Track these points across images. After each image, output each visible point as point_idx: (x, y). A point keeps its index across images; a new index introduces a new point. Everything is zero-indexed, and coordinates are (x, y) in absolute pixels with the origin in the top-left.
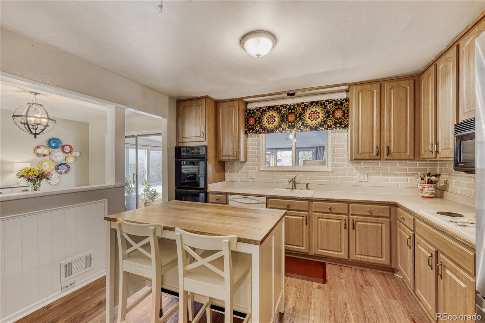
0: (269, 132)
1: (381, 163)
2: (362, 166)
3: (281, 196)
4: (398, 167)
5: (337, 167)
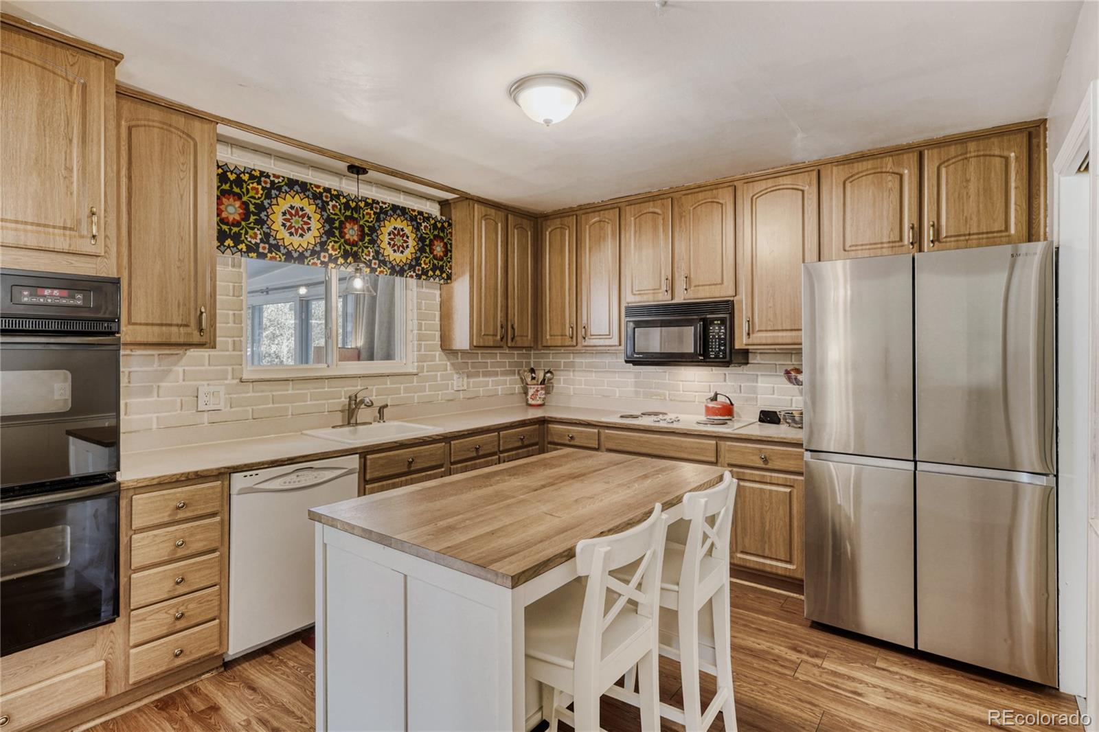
0: (289, 256)
1: (481, 353)
2: (460, 360)
3: (395, 442)
4: (499, 360)
5: (425, 364)
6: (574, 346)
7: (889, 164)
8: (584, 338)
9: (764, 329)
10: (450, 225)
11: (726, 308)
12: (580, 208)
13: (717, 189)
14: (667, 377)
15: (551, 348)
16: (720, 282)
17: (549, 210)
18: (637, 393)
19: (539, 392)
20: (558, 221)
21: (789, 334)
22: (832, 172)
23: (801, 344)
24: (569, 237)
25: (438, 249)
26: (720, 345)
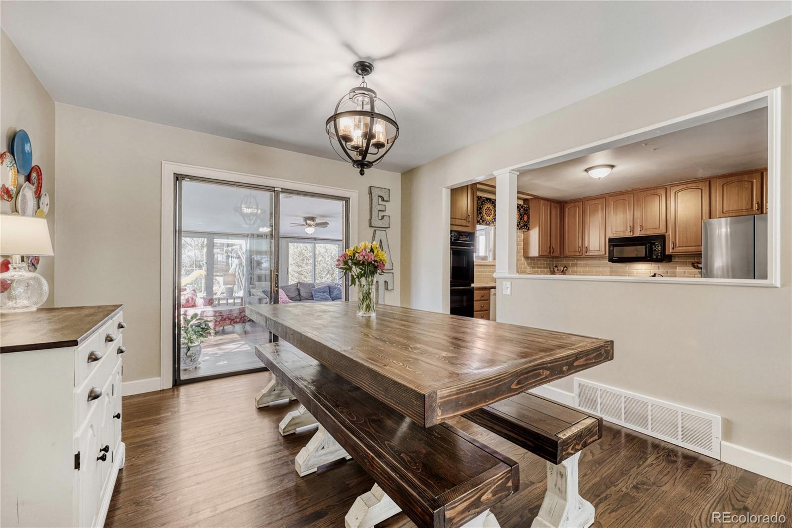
2: (531, 262)
5: (519, 262)
7: (746, 177)
8: (586, 252)
9: (681, 246)
10: (529, 209)
11: (662, 238)
13: (656, 189)
15: (569, 257)
16: (658, 227)
17: (569, 199)
20: (573, 204)
21: (694, 248)
22: (717, 181)
23: (701, 252)
24: (579, 211)
25: (526, 218)
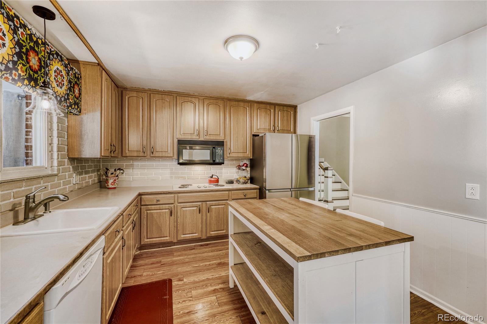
6: (146, 157)
7: (268, 107)
8: (152, 153)
9: (234, 152)
10: (81, 77)
12: (150, 90)
14: (186, 170)
15: (128, 157)
16: (219, 134)
18: (171, 177)
19: (116, 181)
20: (134, 93)
22: (254, 105)
24: (143, 103)
26: (220, 157)
